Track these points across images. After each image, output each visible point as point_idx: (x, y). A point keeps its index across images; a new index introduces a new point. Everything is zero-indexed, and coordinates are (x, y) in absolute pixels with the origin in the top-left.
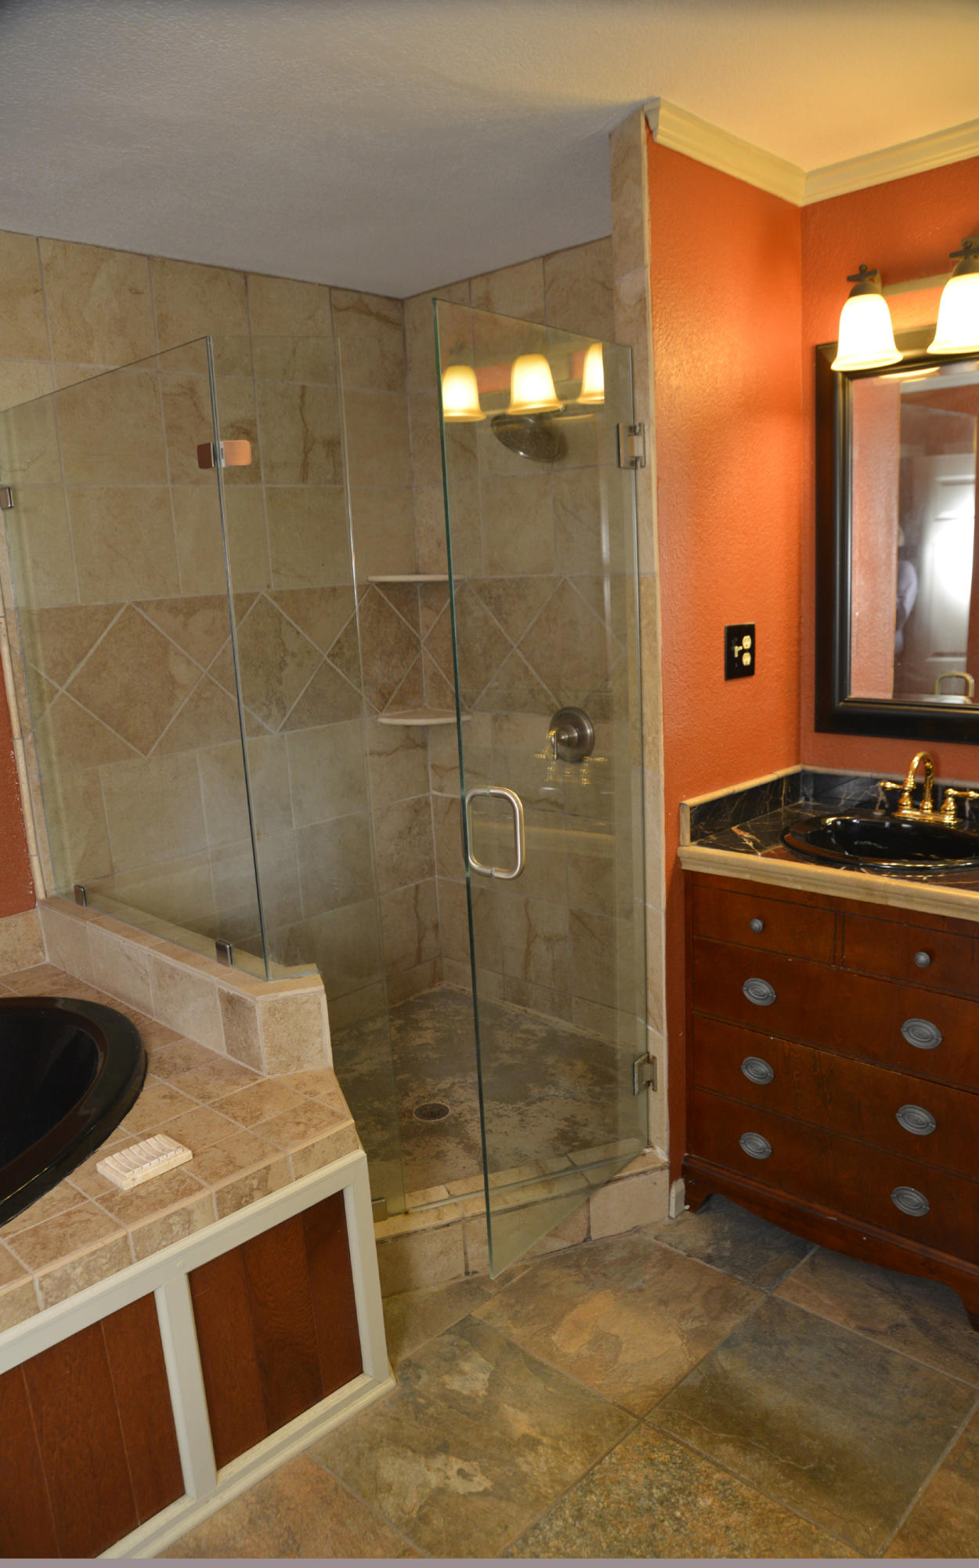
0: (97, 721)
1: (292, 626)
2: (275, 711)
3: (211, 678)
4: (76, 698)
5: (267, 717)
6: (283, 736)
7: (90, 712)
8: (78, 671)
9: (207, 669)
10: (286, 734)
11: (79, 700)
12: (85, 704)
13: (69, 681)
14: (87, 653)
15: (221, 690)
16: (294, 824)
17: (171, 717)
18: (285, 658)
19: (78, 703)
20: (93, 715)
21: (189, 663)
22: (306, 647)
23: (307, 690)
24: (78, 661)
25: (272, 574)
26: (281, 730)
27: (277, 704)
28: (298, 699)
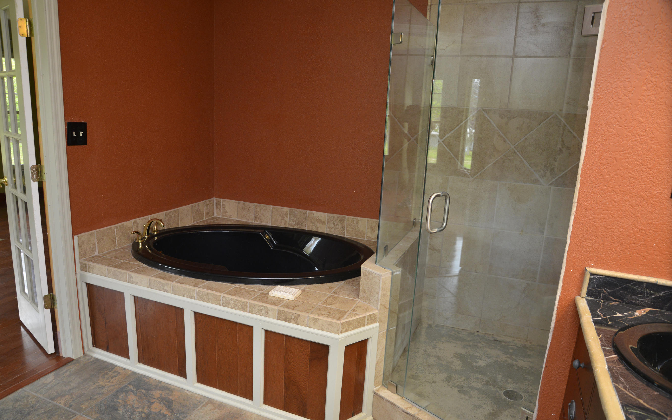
0: (453, 158)
1: (571, 132)
2: (548, 174)
3: (515, 150)
4: (446, 146)
5: (543, 176)
6: (550, 188)
7: (451, 153)
8: (450, 134)
9: (514, 146)
10: (553, 187)
11: (447, 147)
12: (450, 149)
13: (445, 138)
14: (455, 128)
15: (520, 157)
16: (545, 234)
17: (489, 164)
18: (562, 149)
19: (446, 148)
20: (452, 154)
21: (505, 141)
22: (578, 146)
23: (573, 168)
24: (451, 131)
25: (565, 104)
26: (550, 185)
27: (551, 171)
28: (565, 172)
